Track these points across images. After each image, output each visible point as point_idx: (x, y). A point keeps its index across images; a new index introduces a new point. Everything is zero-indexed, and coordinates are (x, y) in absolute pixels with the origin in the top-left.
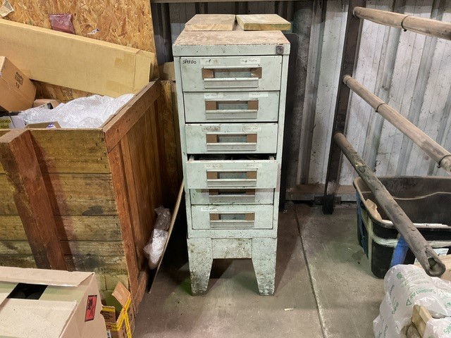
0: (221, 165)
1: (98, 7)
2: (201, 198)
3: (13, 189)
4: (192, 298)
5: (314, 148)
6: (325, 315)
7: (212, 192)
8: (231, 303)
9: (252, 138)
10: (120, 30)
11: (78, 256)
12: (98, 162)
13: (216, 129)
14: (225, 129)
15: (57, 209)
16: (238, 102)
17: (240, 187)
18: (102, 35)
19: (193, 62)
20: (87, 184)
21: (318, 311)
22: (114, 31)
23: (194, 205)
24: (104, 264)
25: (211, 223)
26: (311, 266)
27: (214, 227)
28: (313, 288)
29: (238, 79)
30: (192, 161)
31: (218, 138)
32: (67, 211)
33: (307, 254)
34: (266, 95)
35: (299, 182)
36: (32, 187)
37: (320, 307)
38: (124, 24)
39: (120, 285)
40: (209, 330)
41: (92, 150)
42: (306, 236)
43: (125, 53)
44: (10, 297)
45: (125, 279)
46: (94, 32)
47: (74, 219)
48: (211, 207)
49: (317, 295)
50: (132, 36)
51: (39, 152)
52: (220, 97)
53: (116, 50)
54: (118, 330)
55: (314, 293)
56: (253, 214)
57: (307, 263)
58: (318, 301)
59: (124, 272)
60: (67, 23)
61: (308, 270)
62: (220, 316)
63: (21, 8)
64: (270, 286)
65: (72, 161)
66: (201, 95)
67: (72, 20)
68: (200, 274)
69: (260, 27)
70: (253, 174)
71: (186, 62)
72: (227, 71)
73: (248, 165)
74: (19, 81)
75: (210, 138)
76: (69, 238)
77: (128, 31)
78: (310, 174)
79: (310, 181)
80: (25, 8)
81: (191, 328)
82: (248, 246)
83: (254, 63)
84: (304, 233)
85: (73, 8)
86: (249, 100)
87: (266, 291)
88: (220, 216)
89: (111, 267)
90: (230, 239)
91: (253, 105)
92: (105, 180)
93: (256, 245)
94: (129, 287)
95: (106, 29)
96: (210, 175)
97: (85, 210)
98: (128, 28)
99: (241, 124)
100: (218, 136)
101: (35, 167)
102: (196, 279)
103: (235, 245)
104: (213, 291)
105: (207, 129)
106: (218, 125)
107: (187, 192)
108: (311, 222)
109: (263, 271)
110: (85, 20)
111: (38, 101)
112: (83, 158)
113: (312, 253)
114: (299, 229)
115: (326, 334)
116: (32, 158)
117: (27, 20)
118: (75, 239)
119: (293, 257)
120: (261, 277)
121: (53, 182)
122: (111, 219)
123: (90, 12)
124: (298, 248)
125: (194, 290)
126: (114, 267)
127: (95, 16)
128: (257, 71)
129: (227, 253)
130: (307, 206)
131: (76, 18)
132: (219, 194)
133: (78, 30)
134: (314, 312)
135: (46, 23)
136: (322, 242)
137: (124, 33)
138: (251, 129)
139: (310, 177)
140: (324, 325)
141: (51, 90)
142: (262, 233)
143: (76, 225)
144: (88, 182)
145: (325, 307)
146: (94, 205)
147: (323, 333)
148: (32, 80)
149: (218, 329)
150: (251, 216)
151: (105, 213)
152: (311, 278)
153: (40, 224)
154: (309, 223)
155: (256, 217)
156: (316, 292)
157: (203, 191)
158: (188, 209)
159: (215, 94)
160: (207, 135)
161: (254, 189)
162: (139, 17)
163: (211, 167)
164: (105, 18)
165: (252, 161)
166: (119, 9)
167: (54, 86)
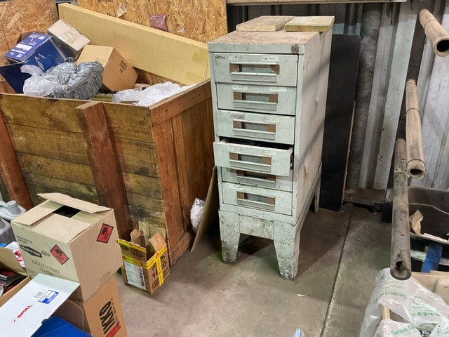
0: (241, 149)
1: (185, 9)
2: (231, 177)
3: (86, 145)
4: (222, 264)
5: (381, 152)
6: (334, 309)
7: (239, 172)
8: (253, 276)
9: (272, 128)
10: (201, 29)
11: (133, 205)
12: (145, 133)
13: (241, 117)
14: (248, 118)
15: (119, 165)
16: (260, 95)
17: (257, 171)
18: (188, 34)
19: (223, 58)
20: (138, 150)
21: (329, 304)
22: (197, 29)
23: (224, 182)
24: (150, 216)
25: (238, 200)
26: (342, 265)
27: (240, 204)
28: (334, 284)
29: (259, 74)
30: (223, 143)
31: (243, 125)
32: (125, 168)
33: (344, 254)
34: (285, 90)
35: (363, 185)
36: (99, 145)
37: (333, 301)
38: (205, 24)
39: (158, 235)
40: (225, 292)
41: (141, 123)
42: (352, 237)
43: (200, 49)
44: (55, 212)
45: (163, 231)
46: (182, 31)
47: (131, 176)
48: (238, 186)
49: (335, 290)
50: (210, 34)
51: (108, 120)
52: (245, 89)
53: (194, 46)
54: (148, 268)
55: (333, 288)
56: (274, 199)
57: (340, 262)
58: (334, 296)
59: (163, 225)
60: (162, 23)
61: (338, 268)
62: (239, 284)
63: (131, 10)
64: (290, 270)
65: (129, 130)
66: (230, 86)
67: (166, 20)
68: (229, 244)
69: (300, 29)
70: (268, 160)
71: (217, 57)
72: (252, 67)
73: (263, 151)
74: (123, 68)
75: (236, 124)
76: (127, 190)
77: (208, 30)
78: (375, 179)
79: (375, 187)
80: (134, 10)
81: (212, 287)
82: (270, 228)
83: (273, 60)
84: (352, 234)
85: (167, 10)
86: (270, 93)
87: (287, 275)
88: (246, 196)
89: (154, 219)
90: (255, 218)
91: (274, 98)
92: (150, 148)
93: (277, 229)
94: (166, 239)
95: (190, 28)
96: (232, 156)
97: (137, 170)
98: (208, 27)
99: (262, 115)
100: (243, 123)
101: (104, 131)
102: (226, 249)
103: (259, 224)
104: (242, 264)
105: (234, 116)
106: (242, 113)
107: (219, 170)
108: (364, 227)
109: (284, 254)
110: (176, 20)
111: (137, 85)
112: (136, 129)
113: (349, 254)
114: (348, 230)
115: (327, 325)
116: (103, 124)
117: (135, 20)
118: (131, 191)
119: (329, 254)
120: (282, 260)
121: (117, 145)
122: (154, 180)
123: (179, 14)
124: (338, 247)
125: (225, 258)
126: (157, 220)
127: (183, 17)
128: (275, 68)
129: (252, 231)
130: (368, 211)
131: (169, 18)
132: (245, 176)
133: (170, 28)
134: (325, 304)
135: (148, 22)
136: (366, 246)
137: (204, 32)
138: (271, 120)
139: (375, 182)
140: (329, 317)
141: (148, 76)
142: (282, 218)
143: (131, 181)
144: (139, 148)
145: (338, 302)
146: (143, 166)
147: (325, 324)
148: (135, 68)
149: (232, 293)
150: (272, 201)
151: (150, 174)
152: (337, 275)
153: (103, 174)
154: (361, 228)
155: (277, 202)
156: (336, 287)
157: (232, 171)
158: (220, 184)
159: (241, 86)
160: (234, 121)
161: (275, 176)
162: (216, 18)
163: (233, 150)
164: (190, 19)
165: (268, 149)
166: (201, 11)
167: (151, 74)
